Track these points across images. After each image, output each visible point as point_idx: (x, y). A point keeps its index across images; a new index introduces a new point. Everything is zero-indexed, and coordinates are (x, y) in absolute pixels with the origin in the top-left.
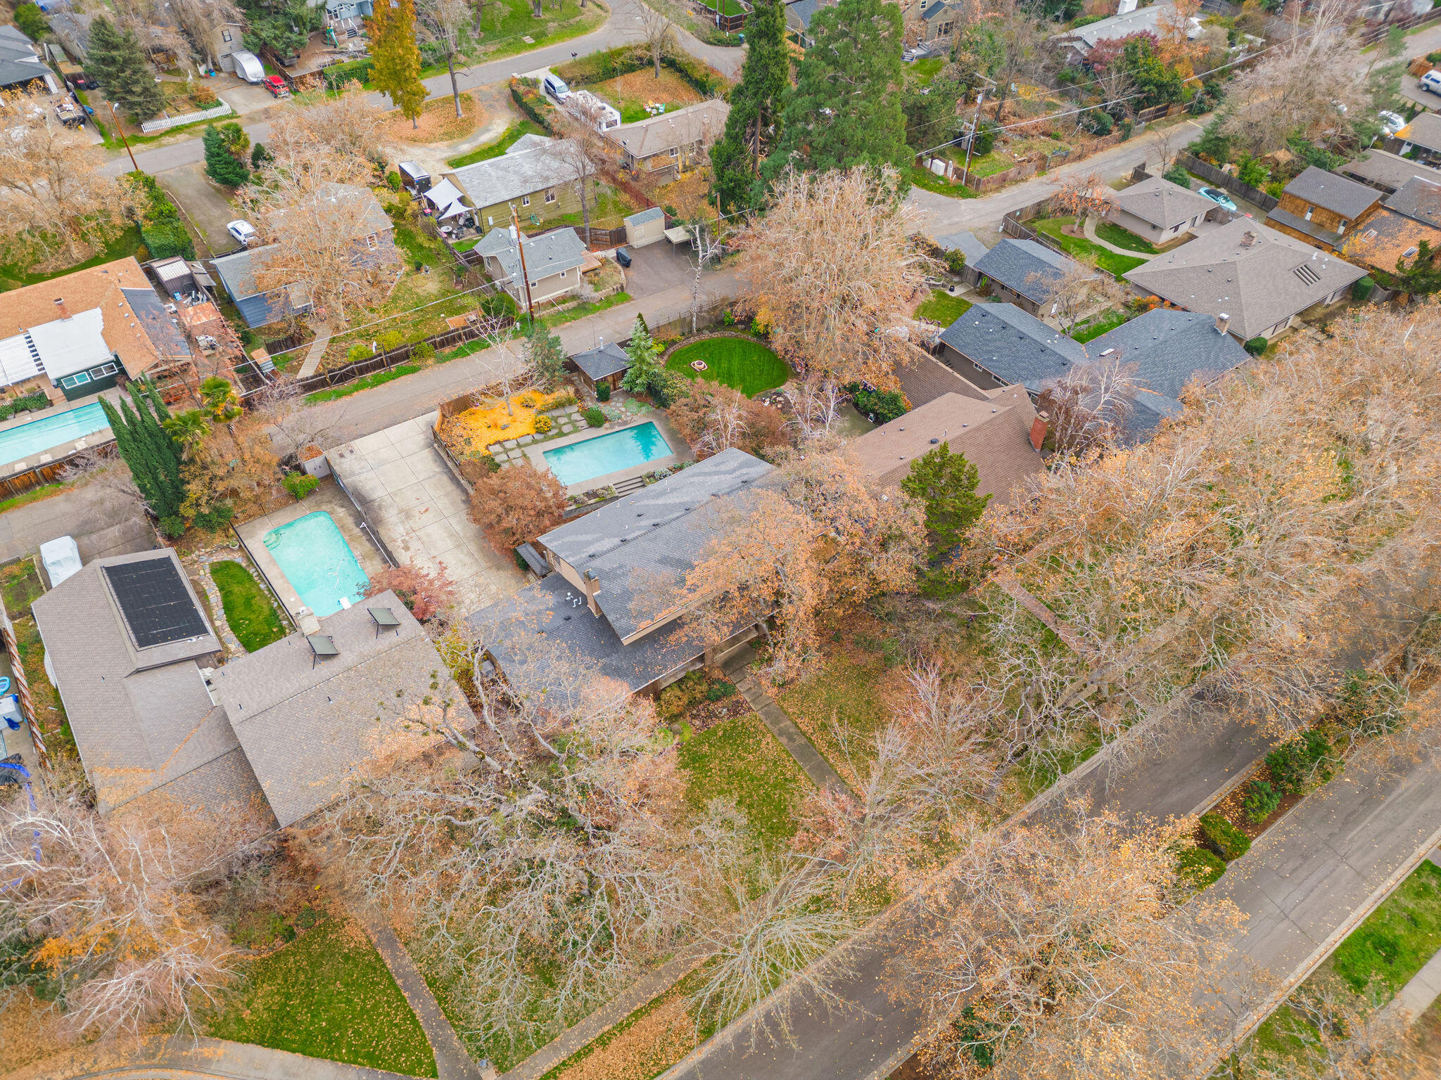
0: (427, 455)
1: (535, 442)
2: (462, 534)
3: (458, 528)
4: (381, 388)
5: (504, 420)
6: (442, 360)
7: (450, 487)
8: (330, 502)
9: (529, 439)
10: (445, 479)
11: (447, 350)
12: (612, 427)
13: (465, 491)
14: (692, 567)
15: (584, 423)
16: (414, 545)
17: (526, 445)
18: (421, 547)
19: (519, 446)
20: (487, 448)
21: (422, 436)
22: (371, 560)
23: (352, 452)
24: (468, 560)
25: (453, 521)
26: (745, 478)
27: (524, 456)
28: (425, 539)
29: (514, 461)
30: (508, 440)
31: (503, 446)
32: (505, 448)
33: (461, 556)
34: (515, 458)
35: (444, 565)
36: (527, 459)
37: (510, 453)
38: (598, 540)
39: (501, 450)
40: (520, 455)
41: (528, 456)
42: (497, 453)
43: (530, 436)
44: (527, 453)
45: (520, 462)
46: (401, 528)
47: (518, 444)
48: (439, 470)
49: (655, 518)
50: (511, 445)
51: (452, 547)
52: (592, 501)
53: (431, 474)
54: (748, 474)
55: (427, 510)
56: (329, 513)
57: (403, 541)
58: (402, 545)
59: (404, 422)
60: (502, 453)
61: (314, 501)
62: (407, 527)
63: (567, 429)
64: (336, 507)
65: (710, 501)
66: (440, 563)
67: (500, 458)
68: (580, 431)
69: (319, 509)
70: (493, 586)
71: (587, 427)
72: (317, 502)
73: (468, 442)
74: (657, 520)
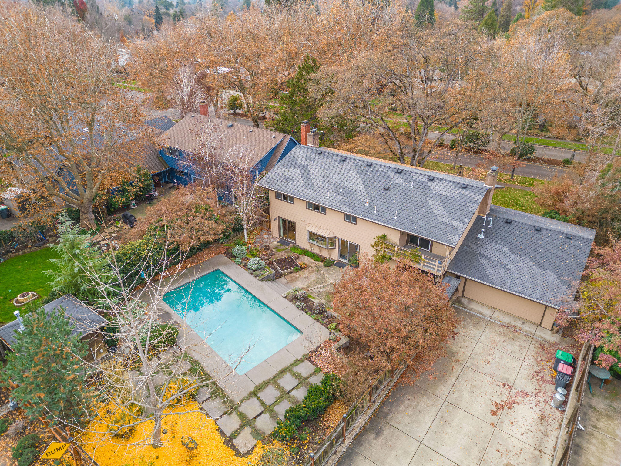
1: (217, 394)
2: (435, 410)
3: (427, 420)
13: (359, 439)
15: (167, 356)
18: (492, 451)
19: (232, 410)
25: (420, 431)
26: (314, 156)
27: (253, 394)
28: (476, 452)
29: (268, 403)
30: (221, 432)
31: (236, 433)
32: (242, 427)
33: (466, 396)
34: (263, 403)
35: (494, 408)
36: (259, 389)
37: (251, 416)
38: (437, 196)
39: (247, 431)
40: (254, 400)
41: (252, 389)
42: (257, 434)
43: (205, 405)
44: (245, 394)
45: (269, 394)
47: (228, 413)
49: (388, 178)
50: (231, 422)
51: (462, 412)
52: (316, 301)
54: (306, 157)
60: (254, 428)
63: (181, 368)
65: (354, 159)
66: (494, 414)
67: (266, 424)
68: (184, 352)
70: (478, 350)
71: (175, 349)
74: (393, 174)
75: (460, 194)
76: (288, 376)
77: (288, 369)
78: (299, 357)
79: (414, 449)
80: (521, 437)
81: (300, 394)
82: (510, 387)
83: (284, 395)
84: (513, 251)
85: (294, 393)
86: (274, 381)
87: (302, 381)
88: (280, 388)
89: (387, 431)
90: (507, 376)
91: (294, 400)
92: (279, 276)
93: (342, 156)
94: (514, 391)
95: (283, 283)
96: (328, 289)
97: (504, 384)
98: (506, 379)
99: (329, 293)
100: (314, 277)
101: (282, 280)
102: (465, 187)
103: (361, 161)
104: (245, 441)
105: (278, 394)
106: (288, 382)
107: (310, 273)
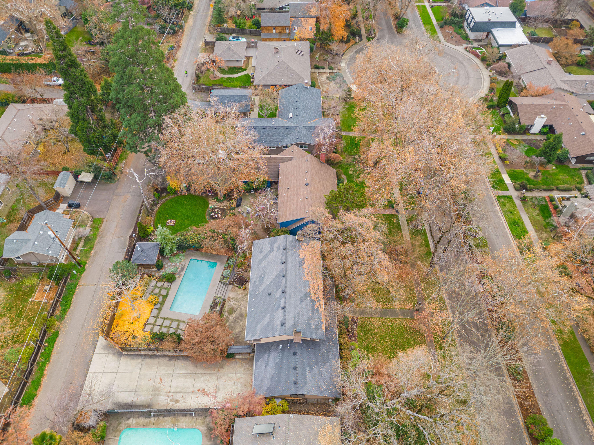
0: (123, 360)
1: (160, 309)
2: (189, 372)
3: (184, 371)
4: (53, 358)
5: (135, 314)
6: (61, 318)
7: (156, 361)
8: (120, 423)
9: (155, 312)
10: (148, 360)
11: (57, 312)
12: (180, 275)
13: (164, 356)
14: (309, 293)
15: (166, 284)
16: (178, 397)
17: (158, 314)
18: (181, 394)
19: (156, 317)
20: (145, 332)
21: (111, 356)
22: (178, 421)
23: (89, 395)
24: (207, 377)
25: (178, 371)
26: (282, 248)
27: (164, 319)
28: (178, 390)
30: (148, 320)
31: (149, 324)
32: (152, 324)
33: (202, 379)
34: (163, 323)
35: (201, 390)
36: (167, 319)
37: (157, 324)
38: (273, 317)
39: (151, 326)
41: (166, 317)
42: (152, 329)
43: (154, 309)
44: (163, 317)
45: (167, 323)
46: (162, 397)
47: (154, 317)
48: (140, 360)
49: (277, 290)
50: (152, 320)
51: (193, 380)
52: (218, 308)
53: (140, 365)
54: (279, 246)
55: (161, 379)
56: (127, 427)
57: (171, 400)
58: (173, 403)
59: (92, 359)
60: (153, 327)
61: (111, 431)
62: (164, 394)
63: (163, 292)
64: (127, 422)
65: (286, 267)
66: (199, 390)
67: (156, 329)
68: (170, 288)
69: (120, 431)
70: (230, 375)
71: (170, 284)
72: (113, 430)
73: (134, 337)
74: (281, 290)
75: (277, 325)
76: (177, 323)
77: (180, 321)
78: (186, 321)
79: (170, 372)
80: (192, 401)
81: (172, 331)
82: (216, 392)
84: (277, 364)
86: (172, 320)
87: (177, 328)
88: (171, 324)
89: (172, 362)
90: (221, 389)
91: (168, 331)
92: (232, 284)
93: (286, 260)
94: (214, 394)
95: (229, 289)
96: (235, 306)
97: (216, 390)
98: (219, 390)
99: (233, 308)
100: (240, 296)
101: (231, 287)
102: (283, 325)
103: (286, 271)
104: (148, 328)
105: (168, 325)
106: (174, 325)
107: (242, 293)
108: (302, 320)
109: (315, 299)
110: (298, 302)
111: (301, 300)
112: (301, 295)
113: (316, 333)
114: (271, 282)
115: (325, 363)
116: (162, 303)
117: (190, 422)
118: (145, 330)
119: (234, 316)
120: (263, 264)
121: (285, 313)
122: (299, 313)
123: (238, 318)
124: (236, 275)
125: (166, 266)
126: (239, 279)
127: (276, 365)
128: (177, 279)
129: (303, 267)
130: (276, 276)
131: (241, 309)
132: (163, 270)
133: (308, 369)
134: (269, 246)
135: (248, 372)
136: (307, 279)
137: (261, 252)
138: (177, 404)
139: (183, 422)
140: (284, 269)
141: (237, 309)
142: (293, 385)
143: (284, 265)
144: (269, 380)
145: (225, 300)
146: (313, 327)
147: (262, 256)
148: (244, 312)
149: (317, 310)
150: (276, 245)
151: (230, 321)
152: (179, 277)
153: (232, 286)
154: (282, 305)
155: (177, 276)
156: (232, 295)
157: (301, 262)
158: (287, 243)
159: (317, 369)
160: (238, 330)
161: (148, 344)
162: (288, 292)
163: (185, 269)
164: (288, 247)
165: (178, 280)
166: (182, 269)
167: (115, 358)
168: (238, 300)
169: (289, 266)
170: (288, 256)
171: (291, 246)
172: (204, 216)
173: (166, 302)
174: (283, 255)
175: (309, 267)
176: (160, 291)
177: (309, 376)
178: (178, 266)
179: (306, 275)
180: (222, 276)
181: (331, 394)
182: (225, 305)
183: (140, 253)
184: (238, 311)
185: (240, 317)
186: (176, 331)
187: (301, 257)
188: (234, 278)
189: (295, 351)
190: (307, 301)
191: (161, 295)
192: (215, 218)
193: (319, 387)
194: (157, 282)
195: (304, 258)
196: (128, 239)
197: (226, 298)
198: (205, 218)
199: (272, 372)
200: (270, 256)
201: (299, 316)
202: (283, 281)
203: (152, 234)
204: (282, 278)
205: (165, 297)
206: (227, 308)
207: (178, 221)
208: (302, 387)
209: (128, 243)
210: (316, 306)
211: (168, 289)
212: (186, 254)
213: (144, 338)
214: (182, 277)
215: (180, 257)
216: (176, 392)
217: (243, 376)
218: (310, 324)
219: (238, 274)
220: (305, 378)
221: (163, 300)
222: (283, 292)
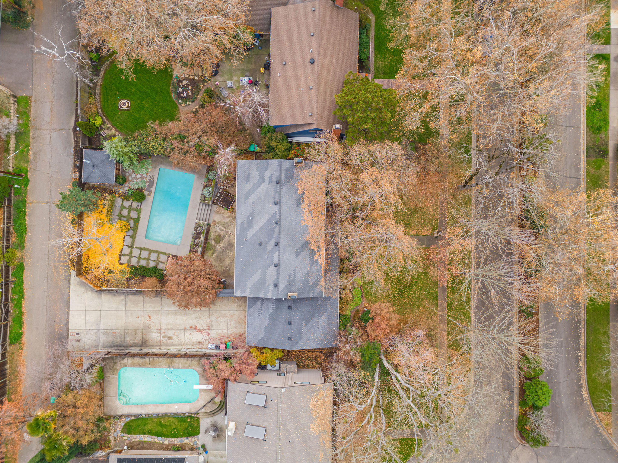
0: (105, 297)
1: (133, 237)
3: (172, 308)
4: (27, 293)
6: (21, 246)
7: (140, 298)
8: (115, 363)
9: (129, 240)
10: (131, 297)
11: (14, 239)
12: (150, 192)
14: (308, 242)
15: (135, 204)
16: (170, 333)
17: (133, 243)
18: (173, 331)
19: (131, 247)
20: (122, 264)
21: (89, 293)
22: (174, 362)
23: (78, 334)
24: (198, 314)
25: (166, 308)
26: (274, 180)
27: (141, 249)
28: (169, 327)
29: (141, 256)
30: (122, 250)
31: (125, 255)
32: (128, 255)
33: (193, 316)
34: (140, 255)
35: (193, 326)
36: (144, 249)
37: (133, 255)
38: (264, 274)
39: (128, 258)
40: (139, 251)
41: (142, 247)
42: (129, 261)
43: (127, 237)
44: (139, 246)
45: (145, 254)
46: (154, 334)
47: (129, 247)
48: (122, 297)
49: (270, 240)
50: (127, 251)
51: (184, 317)
52: (202, 238)
53: (124, 302)
54: (271, 175)
55: (149, 317)
56: (124, 367)
57: (163, 337)
58: (166, 339)
59: (69, 296)
60: (130, 259)
61: (109, 370)
62: (155, 331)
63: (134, 215)
64: (122, 362)
65: (280, 209)
66: (191, 327)
67: (134, 262)
68: (140, 209)
69: (117, 370)
70: (223, 312)
71: (140, 204)
72: (110, 369)
73: (111, 272)
74: (273, 241)
75: (269, 285)
76: (156, 255)
77: (159, 253)
78: (167, 253)
79: (157, 309)
80: (186, 338)
81: (152, 264)
82: (209, 329)
83: (148, 259)
84: (271, 315)
85: (150, 262)
86: (151, 251)
87: (158, 261)
88: (149, 256)
89: (158, 299)
90: (214, 326)
91: (148, 264)
92: (216, 204)
93: (280, 200)
94: (207, 331)
95: (213, 210)
96: (222, 233)
97: (208, 326)
98: (212, 326)
99: (219, 235)
100: (227, 220)
101: (215, 207)
102: (276, 286)
103: (280, 216)
104: (124, 259)
105: (147, 257)
106: (154, 256)
107: (229, 216)
108: (299, 277)
109: (315, 249)
110: (294, 255)
111: (298, 253)
112: (298, 245)
113: (314, 291)
114: (262, 229)
115: (323, 314)
116: (135, 229)
117: (186, 363)
118: (121, 261)
119: (222, 245)
120: (252, 199)
121: (278, 272)
122: (294, 270)
123: (227, 248)
124: (221, 191)
125: (130, 178)
126: (224, 198)
127: (269, 315)
128: (147, 197)
129: (302, 207)
130: (267, 221)
131: (229, 236)
132: (127, 185)
133: (303, 322)
134: (257, 173)
135: (242, 308)
136: (307, 223)
137: (248, 181)
138: (170, 341)
139: (179, 363)
140: (278, 213)
141: (225, 237)
142: (287, 340)
143: (277, 206)
144: (263, 330)
145: (209, 225)
146: (311, 283)
147: (249, 187)
148: (233, 241)
149: (317, 262)
150: (267, 174)
151: (218, 251)
152: (149, 195)
153: (217, 206)
154: (276, 261)
155: (146, 193)
156: (217, 218)
157: (299, 199)
158: (281, 174)
159: (313, 321)
160: (227, 262)
161: (128, 280)
162: (282, 244)
163: (155, 182)
164: (283, 179)
165: (150, 199)
166: (152, 183)
167: (95, 295)
168: (225, 226)
169: (284, 207)
170: (282, 193)
171: (286, 177)
172: (168, 92)
173: (139, 228)
174: (276, 192)
175: (309, 206)
176: (129, 213)
177: (304, 329)
178: (146, 178)
179: (305, 217)
180: (202, 195)
181: (326, 345)
182: (210, 231)
183: (91, 169)
184: (226, 239)
185: (229, 247)
186: (157, 264)
187: (299, 192)
188: (219, 195)
189: (290, 305)
190: (306, 253)
191: (132, 218)
192: (184, 97)
193: (314, 340)
194: (123, 201)
195: (303, 193)
196: (72, 134)
197: (211, 222)
198: (170, 97)
199: (266, 322)
200: (259, 189)
201: (294, 273)
202: (276, 230)
203: (103, 126)
204: (275, 225)
205: (137, 221)
206: (212, 235)
207: (133, 103)
208: (297, 343)
209: (73, 140)
210: (316, 258)
211: (139, 211)
212: (152, 161)
213: (122, 272)
214: (152, 194)
215: (146, 165)
216: (168, 329)
217: (236, 313)
218: (308, 281)
219: (224, 189)
220: (300, 332)
221: (135, 225)
222: (277, 244)
